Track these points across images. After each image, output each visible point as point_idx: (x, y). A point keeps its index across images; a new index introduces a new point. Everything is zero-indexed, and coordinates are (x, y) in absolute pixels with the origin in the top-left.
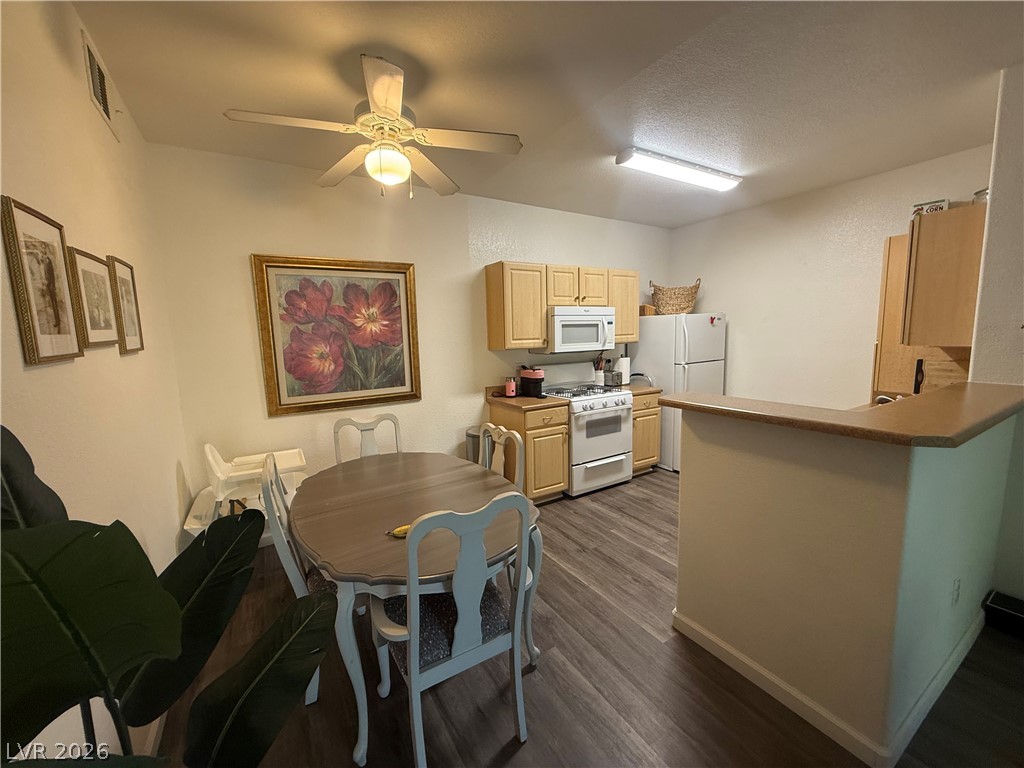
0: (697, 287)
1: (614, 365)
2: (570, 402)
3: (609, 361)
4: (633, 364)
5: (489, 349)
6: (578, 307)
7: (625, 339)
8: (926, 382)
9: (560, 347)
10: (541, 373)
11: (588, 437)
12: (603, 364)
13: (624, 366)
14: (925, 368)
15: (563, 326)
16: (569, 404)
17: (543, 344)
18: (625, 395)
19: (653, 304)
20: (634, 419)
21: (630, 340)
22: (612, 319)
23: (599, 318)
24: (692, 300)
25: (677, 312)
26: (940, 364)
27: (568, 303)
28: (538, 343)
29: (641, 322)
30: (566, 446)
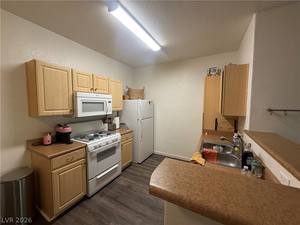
0: (143, 90)
1: (112, 120)
2: (87, 145)
3: (110, 119)
4: (121, 119)
5: (30, 116)
6: (93, 93)
7: (117, 109)
8: (218, 126)
9: (81, 114)
10: (68, 129)
11: (98, 161)
12: (107, 120)
13: (117, 121)
14: (218, 121)
15: (83, 103)
16: (86, 147)
17: (71, 112)
18: (117, 136)
19: (128, 95)
20: (122, 146)
21: (119, 110)
22: (111, 100)
23: (104, 100)
24: (141, 95)
25: (137, 99)
26: (222, 120)
27: (86, 91)
28: (67, 112)
29: (123, 102)
30: (84, 171)
